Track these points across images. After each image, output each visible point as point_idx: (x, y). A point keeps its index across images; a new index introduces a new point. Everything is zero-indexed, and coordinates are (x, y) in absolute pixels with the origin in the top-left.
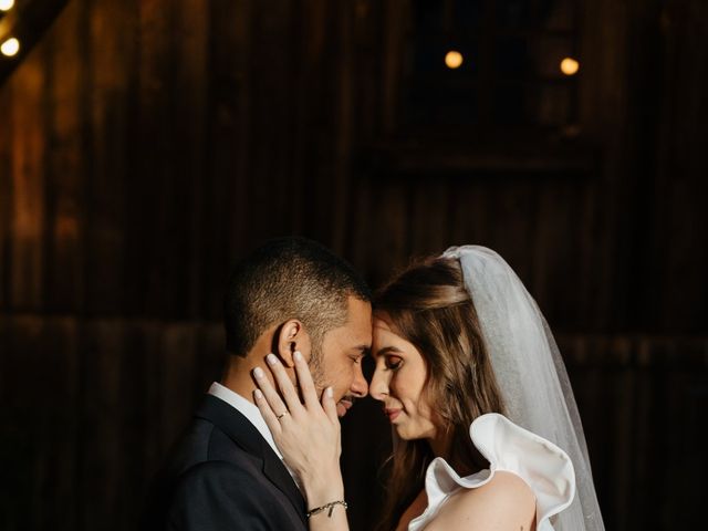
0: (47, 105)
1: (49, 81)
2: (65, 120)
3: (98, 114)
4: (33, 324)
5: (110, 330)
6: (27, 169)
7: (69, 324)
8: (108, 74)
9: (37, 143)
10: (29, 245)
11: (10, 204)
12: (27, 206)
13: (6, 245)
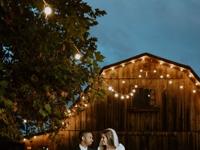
10: (84, 122)
11: (81, 117)
12: (83, 117)
13: (81, 122)
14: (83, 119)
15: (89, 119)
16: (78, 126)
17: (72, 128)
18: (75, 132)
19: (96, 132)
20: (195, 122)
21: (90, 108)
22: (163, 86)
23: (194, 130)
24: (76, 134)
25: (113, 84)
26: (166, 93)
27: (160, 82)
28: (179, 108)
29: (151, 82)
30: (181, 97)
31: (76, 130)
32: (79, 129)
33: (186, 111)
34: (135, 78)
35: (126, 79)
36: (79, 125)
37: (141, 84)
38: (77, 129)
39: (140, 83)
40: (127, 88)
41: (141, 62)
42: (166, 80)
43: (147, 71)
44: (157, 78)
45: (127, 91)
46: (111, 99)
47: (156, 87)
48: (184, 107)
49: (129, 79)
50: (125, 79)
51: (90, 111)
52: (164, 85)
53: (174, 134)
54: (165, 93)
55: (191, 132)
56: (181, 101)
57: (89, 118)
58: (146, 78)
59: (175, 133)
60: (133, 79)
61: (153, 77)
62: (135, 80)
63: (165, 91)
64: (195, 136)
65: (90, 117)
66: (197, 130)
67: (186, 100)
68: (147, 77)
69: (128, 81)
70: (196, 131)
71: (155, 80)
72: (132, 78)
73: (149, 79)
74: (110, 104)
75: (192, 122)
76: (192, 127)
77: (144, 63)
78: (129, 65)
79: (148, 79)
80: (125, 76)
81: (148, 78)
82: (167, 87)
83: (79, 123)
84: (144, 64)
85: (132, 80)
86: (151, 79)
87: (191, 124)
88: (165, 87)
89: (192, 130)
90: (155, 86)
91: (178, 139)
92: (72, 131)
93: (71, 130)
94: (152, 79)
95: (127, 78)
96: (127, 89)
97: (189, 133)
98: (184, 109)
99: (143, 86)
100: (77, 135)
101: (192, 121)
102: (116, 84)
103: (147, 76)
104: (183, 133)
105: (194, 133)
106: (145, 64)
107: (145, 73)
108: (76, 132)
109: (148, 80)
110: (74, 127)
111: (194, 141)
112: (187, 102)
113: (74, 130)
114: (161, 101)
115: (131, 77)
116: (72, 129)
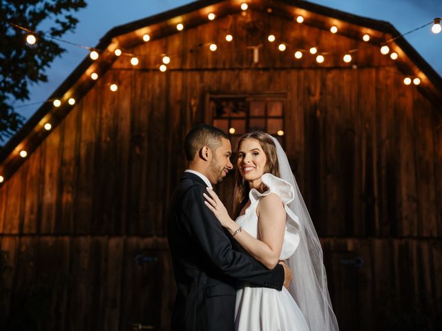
0: (61, 149)
1: (62, 139)
2: (69, 154)
3: (83, 152)
4: (50, 240)
5: (85, 241)
6: (51, 175)
7: (67, 239)
8: (88, 135)
9: (56, 164)
10: (50, 205)
11: (43, 188)
12: (51, 190)
13: (40, 206)
14: (50, 197)
15: (67, 198)
16: (30, 220)
17: (9, 227)
18: (17, 238)
19: (89, 237)
20: (415, 205)
21: (73, 163)
22: (309, 92)
23: (415, 234)
24: (20, 246)
25: (150, 86)
26: (318, 113)
27: (299, 80)
28: (361, 162)
29: (270, 80)
30: (367, 126)
31: (21, 234)
32: (34, 231)
33: (384, 172)
34: (218, 67)
35: (191, 70)
36: (33, 217)
37: (240, 86)
38: (26, 231)
39: (237, 83)
40: (195, 98)
41: (240, 19)
42: (319, 72)
43: (256, 46)
44: (288, 66)
45: (194, 109)
46: (143, 134)
47: (285, 93)
48: (379, 156)
49: (200, 70)
50: (188, 70)
51: (72, 169)
52: (313, 88)
53: (346, 245)
54: (315, 113)
55: (403, 242)
56: (369, 138)
57: (68, 192)
58: (253, 66)
59: (350, 244)
60: (214, 70)
61: (278, 65)
62: (219, 72)
63: (315, 107)
64: (419, 251)
65: (70, 189)
66: (425, 234)
67: (384, 135)
68: (257, 64)
69: (197, 77)
70: (420, 238)
71: (283, 73)
72: (210, 66)
73: (265, 69)
74: (138, 150)
75: (406, 208)
76: (405, 223)
77: (249, 20)
78: (200, 28)
79: (259, 69)
80: (188, 62)
81: (260, 66)
82: (321, 94)
83: (35, 209)
84: (248, 24)
85: (211, 73)
86: (272, 71)
87: (405, 214)
88: (314, 95)
89: (406, 233)
90: (284, 91)
91: (358, 262)
92: (10, 235)
93: (7, 232)
94: (275, 69)
95: (194, 67)
96: (193, 102)
97: (396, 243)
98: (379, 163)
99: (245, 92)
100: (24, 248)
101: (405, 204)
102: (160, 85)
103: (256, 59)
104: (378, 243)
105: (414, 244)
106: (253, 22)
107: (252, 51)
108: (24, 239)
109: (261, 72)
110: (16, 222)
111: (415, 269)
112: (387, 142)
113: (15, 231)
114: (303, 140)
115: (207, 63)
116: (11, 230)
